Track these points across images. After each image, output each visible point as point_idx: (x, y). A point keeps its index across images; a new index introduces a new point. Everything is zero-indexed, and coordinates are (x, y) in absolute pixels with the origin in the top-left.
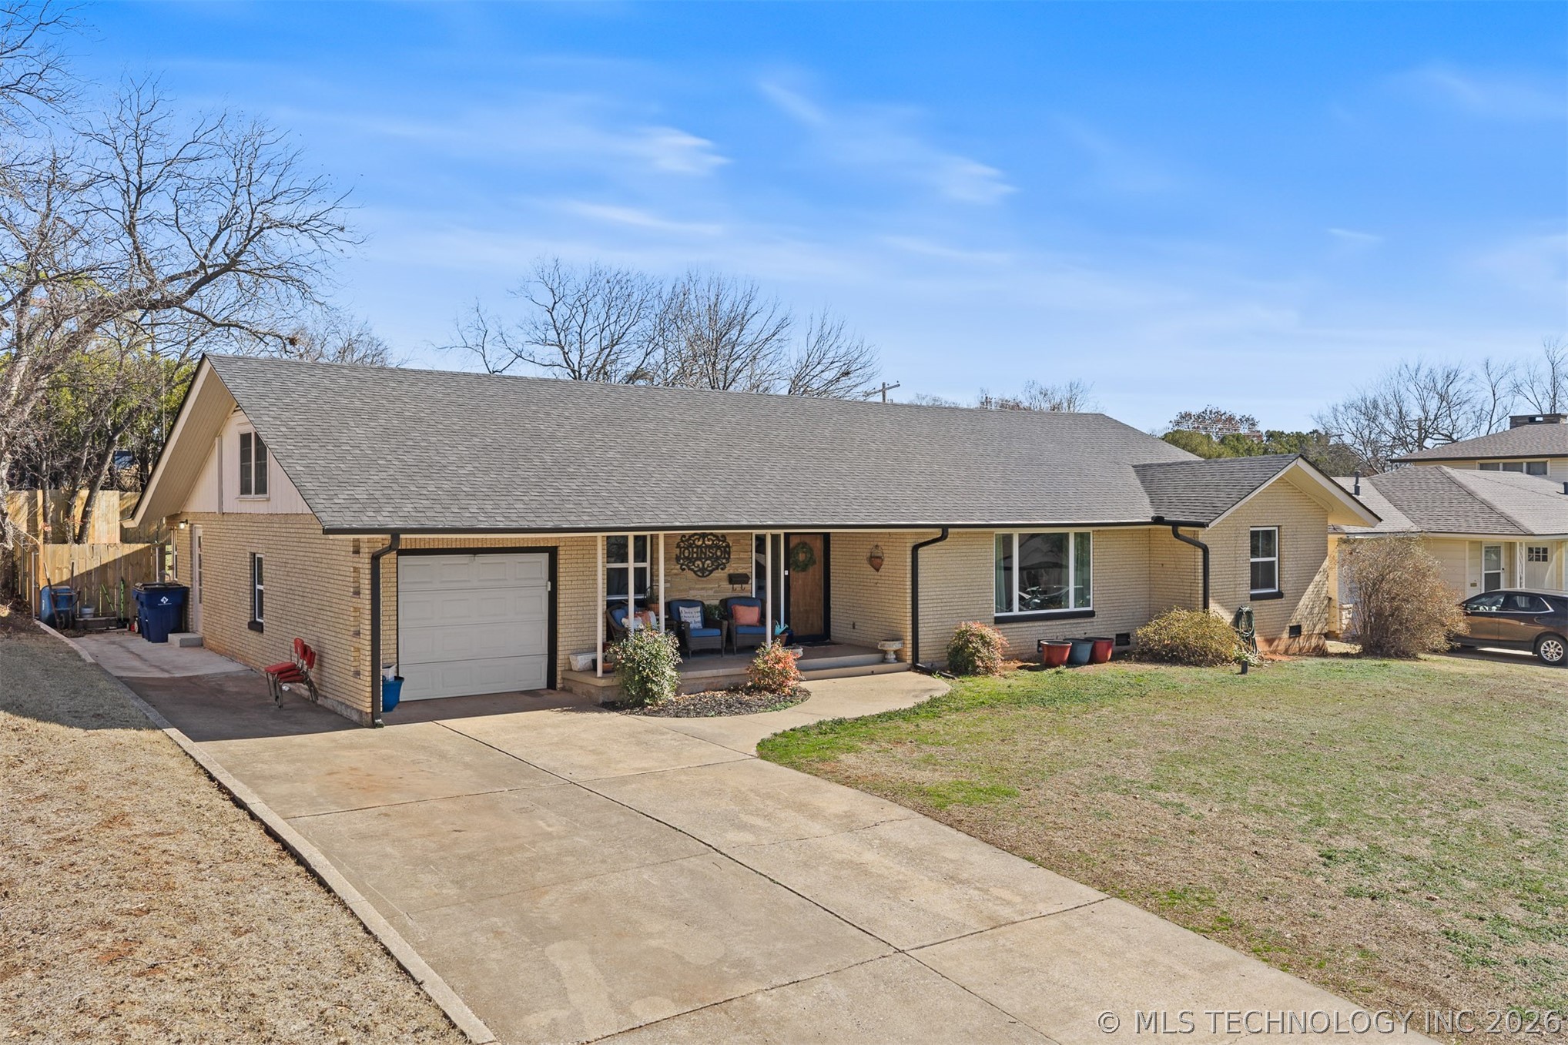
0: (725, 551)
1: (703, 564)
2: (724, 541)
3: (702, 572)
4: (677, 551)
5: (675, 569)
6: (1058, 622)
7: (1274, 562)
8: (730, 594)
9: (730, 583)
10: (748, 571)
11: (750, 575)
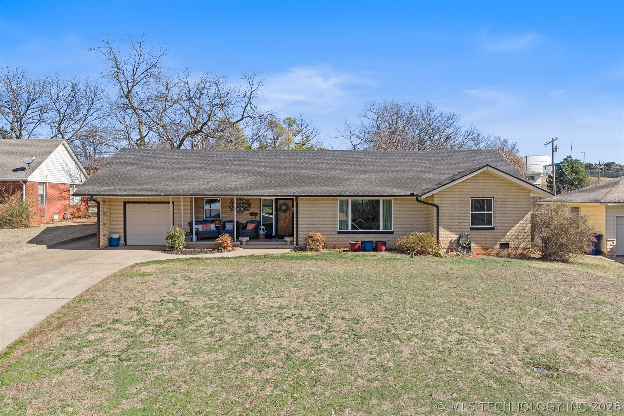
0: (249, 205)
1: (240, 209)
2: (248, 202)
3: (239, 212)
4: (230, 204)
5: (229, 210)
6: (373, 235)
7: (491, 214)
8: (251, 219)
9: (251, 216)
10: (258, 212)
11: (259, 213)
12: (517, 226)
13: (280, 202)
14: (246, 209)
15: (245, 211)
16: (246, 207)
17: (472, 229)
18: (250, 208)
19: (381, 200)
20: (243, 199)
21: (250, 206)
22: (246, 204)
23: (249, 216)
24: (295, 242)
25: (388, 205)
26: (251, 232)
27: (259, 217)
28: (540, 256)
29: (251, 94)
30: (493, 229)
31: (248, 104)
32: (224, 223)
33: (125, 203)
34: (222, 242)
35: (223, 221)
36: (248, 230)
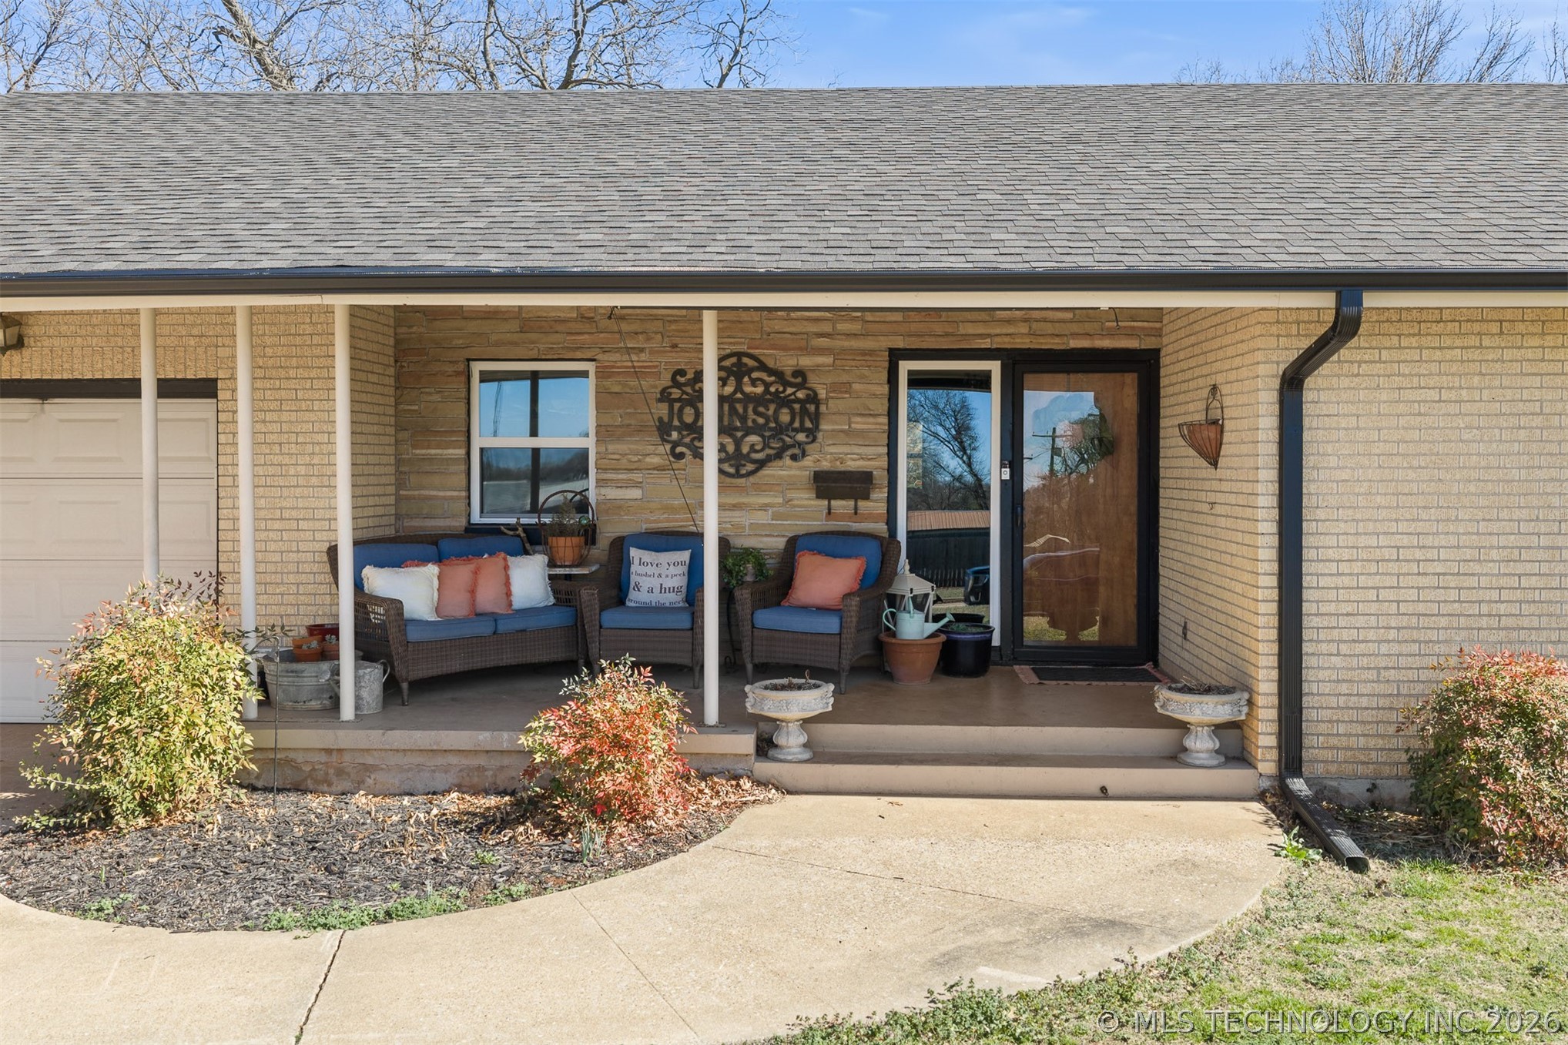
0: (804, 412)
1: (738, 443)
2: (800, 386)
3: (735, 465)
4: (663, 410)
5: (657, 454)
8: (818, 524)
9: (819, 496)
10: (877, 465)
11: (881, 476)
14: (785, 447)
15: (779, 456)
16: (780, 430)
18: (812, 434)
21: (816, 418)
22: (786, 402)
23: (806, 499)
24: (1265, 739)
26: (831, 624)
27: (881, 508)
29: (742, 32)
31: (730, 68)
32: (620, 546)
35: (608, 532)
36: (805, 608)
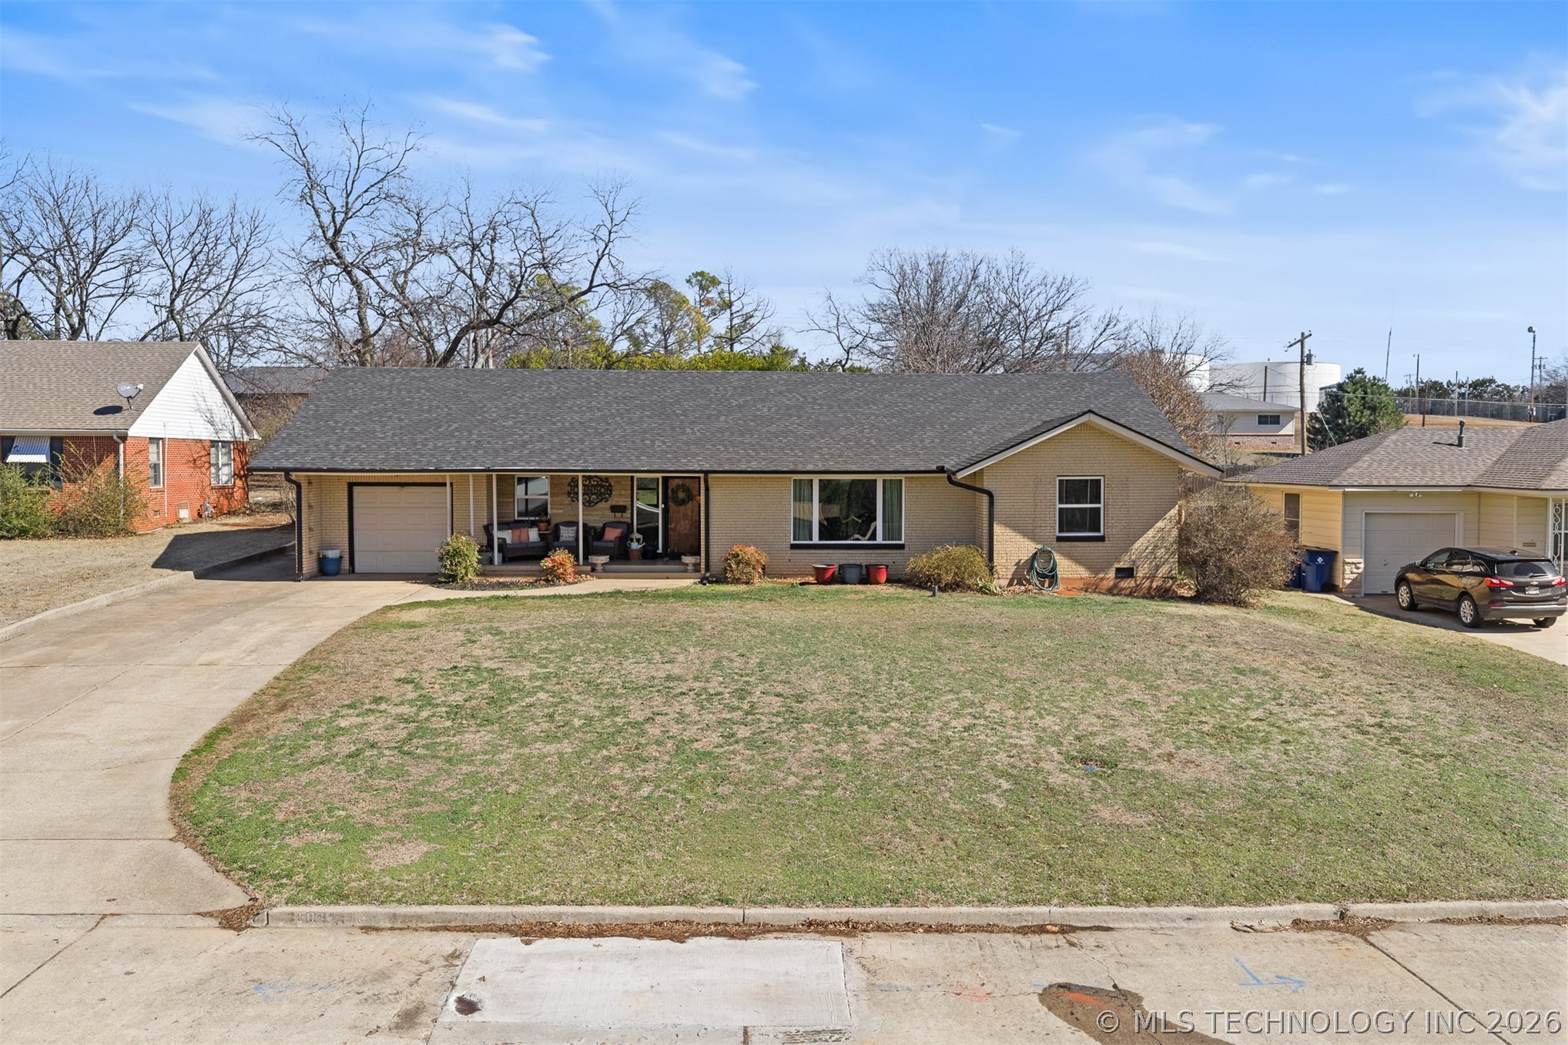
0: (608, 490)
1: (590, 497)
2: (607, 481)
3: (588, 504)
4: (569, 488)
5: (567, 500)
6: (862, 551)
7: (1099, 508)
8: (612, 519)
9: (612, 512)
10: (628, 504)
11: (629, 507)
12: (1151, 533)
13: (673, 484)
14: (603, 499)
15: (601, 501)
16: (601, 494)
17: (1059, 539)
18: (610, 495)
19: (880, 479)
20: (596, 476)
21: (611, 491)
22: (603, 486)
23: (608, 513)
24: (703, 566)
25: (894, 490)
26: (612, 545)
27: (629, 515)
28: (1192, 593)
29: (610, 233)
30: (1102, 539)
31: (603, 256)
32: (557, 526)
33: (351, 486)
34: (554, 566)
35: (554, 522)
36: (607, 541)
